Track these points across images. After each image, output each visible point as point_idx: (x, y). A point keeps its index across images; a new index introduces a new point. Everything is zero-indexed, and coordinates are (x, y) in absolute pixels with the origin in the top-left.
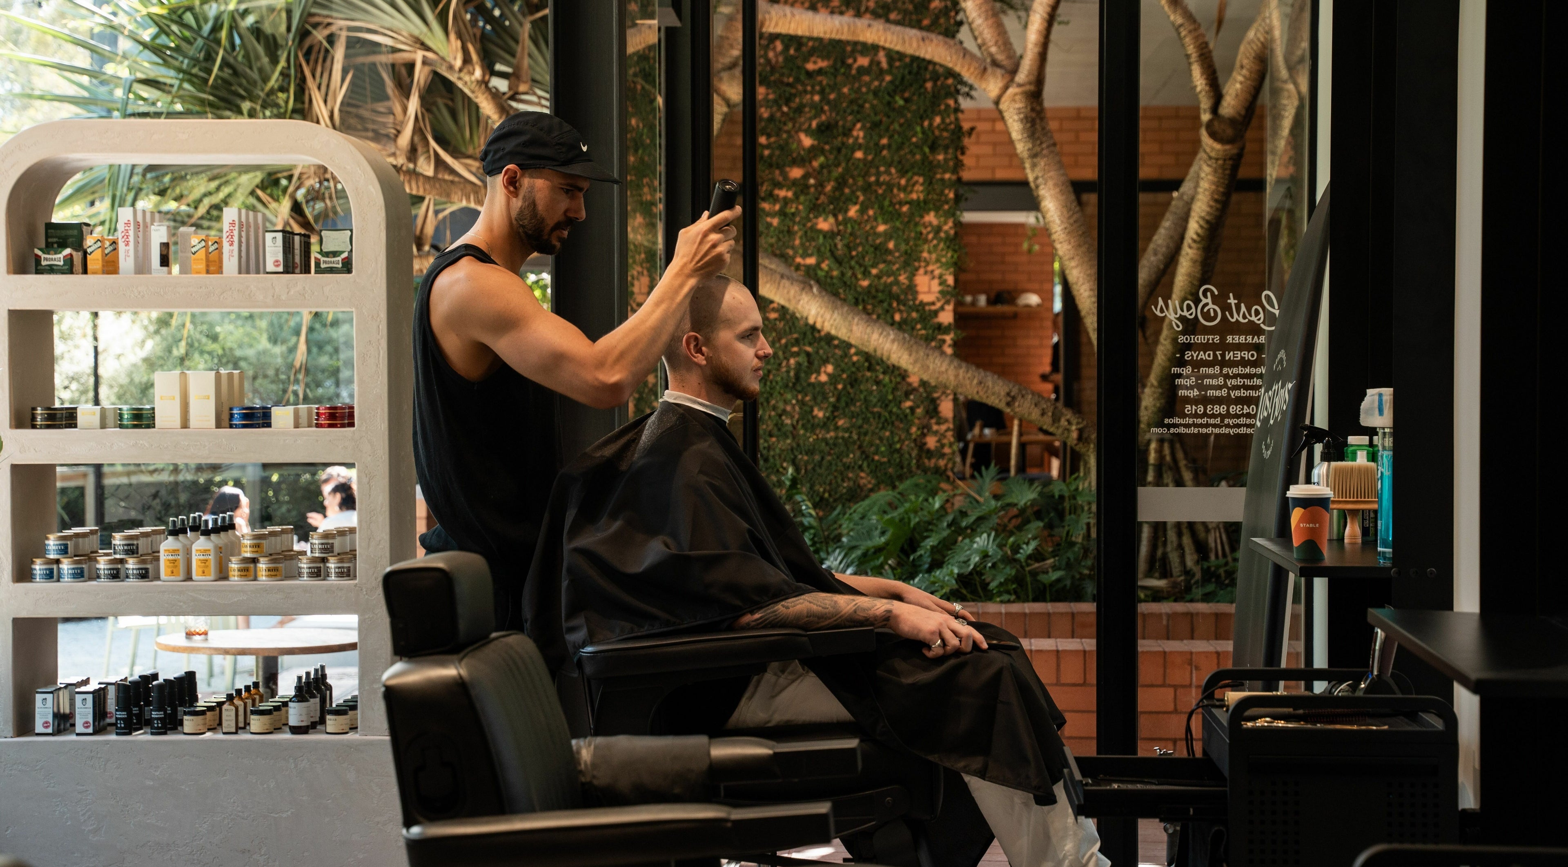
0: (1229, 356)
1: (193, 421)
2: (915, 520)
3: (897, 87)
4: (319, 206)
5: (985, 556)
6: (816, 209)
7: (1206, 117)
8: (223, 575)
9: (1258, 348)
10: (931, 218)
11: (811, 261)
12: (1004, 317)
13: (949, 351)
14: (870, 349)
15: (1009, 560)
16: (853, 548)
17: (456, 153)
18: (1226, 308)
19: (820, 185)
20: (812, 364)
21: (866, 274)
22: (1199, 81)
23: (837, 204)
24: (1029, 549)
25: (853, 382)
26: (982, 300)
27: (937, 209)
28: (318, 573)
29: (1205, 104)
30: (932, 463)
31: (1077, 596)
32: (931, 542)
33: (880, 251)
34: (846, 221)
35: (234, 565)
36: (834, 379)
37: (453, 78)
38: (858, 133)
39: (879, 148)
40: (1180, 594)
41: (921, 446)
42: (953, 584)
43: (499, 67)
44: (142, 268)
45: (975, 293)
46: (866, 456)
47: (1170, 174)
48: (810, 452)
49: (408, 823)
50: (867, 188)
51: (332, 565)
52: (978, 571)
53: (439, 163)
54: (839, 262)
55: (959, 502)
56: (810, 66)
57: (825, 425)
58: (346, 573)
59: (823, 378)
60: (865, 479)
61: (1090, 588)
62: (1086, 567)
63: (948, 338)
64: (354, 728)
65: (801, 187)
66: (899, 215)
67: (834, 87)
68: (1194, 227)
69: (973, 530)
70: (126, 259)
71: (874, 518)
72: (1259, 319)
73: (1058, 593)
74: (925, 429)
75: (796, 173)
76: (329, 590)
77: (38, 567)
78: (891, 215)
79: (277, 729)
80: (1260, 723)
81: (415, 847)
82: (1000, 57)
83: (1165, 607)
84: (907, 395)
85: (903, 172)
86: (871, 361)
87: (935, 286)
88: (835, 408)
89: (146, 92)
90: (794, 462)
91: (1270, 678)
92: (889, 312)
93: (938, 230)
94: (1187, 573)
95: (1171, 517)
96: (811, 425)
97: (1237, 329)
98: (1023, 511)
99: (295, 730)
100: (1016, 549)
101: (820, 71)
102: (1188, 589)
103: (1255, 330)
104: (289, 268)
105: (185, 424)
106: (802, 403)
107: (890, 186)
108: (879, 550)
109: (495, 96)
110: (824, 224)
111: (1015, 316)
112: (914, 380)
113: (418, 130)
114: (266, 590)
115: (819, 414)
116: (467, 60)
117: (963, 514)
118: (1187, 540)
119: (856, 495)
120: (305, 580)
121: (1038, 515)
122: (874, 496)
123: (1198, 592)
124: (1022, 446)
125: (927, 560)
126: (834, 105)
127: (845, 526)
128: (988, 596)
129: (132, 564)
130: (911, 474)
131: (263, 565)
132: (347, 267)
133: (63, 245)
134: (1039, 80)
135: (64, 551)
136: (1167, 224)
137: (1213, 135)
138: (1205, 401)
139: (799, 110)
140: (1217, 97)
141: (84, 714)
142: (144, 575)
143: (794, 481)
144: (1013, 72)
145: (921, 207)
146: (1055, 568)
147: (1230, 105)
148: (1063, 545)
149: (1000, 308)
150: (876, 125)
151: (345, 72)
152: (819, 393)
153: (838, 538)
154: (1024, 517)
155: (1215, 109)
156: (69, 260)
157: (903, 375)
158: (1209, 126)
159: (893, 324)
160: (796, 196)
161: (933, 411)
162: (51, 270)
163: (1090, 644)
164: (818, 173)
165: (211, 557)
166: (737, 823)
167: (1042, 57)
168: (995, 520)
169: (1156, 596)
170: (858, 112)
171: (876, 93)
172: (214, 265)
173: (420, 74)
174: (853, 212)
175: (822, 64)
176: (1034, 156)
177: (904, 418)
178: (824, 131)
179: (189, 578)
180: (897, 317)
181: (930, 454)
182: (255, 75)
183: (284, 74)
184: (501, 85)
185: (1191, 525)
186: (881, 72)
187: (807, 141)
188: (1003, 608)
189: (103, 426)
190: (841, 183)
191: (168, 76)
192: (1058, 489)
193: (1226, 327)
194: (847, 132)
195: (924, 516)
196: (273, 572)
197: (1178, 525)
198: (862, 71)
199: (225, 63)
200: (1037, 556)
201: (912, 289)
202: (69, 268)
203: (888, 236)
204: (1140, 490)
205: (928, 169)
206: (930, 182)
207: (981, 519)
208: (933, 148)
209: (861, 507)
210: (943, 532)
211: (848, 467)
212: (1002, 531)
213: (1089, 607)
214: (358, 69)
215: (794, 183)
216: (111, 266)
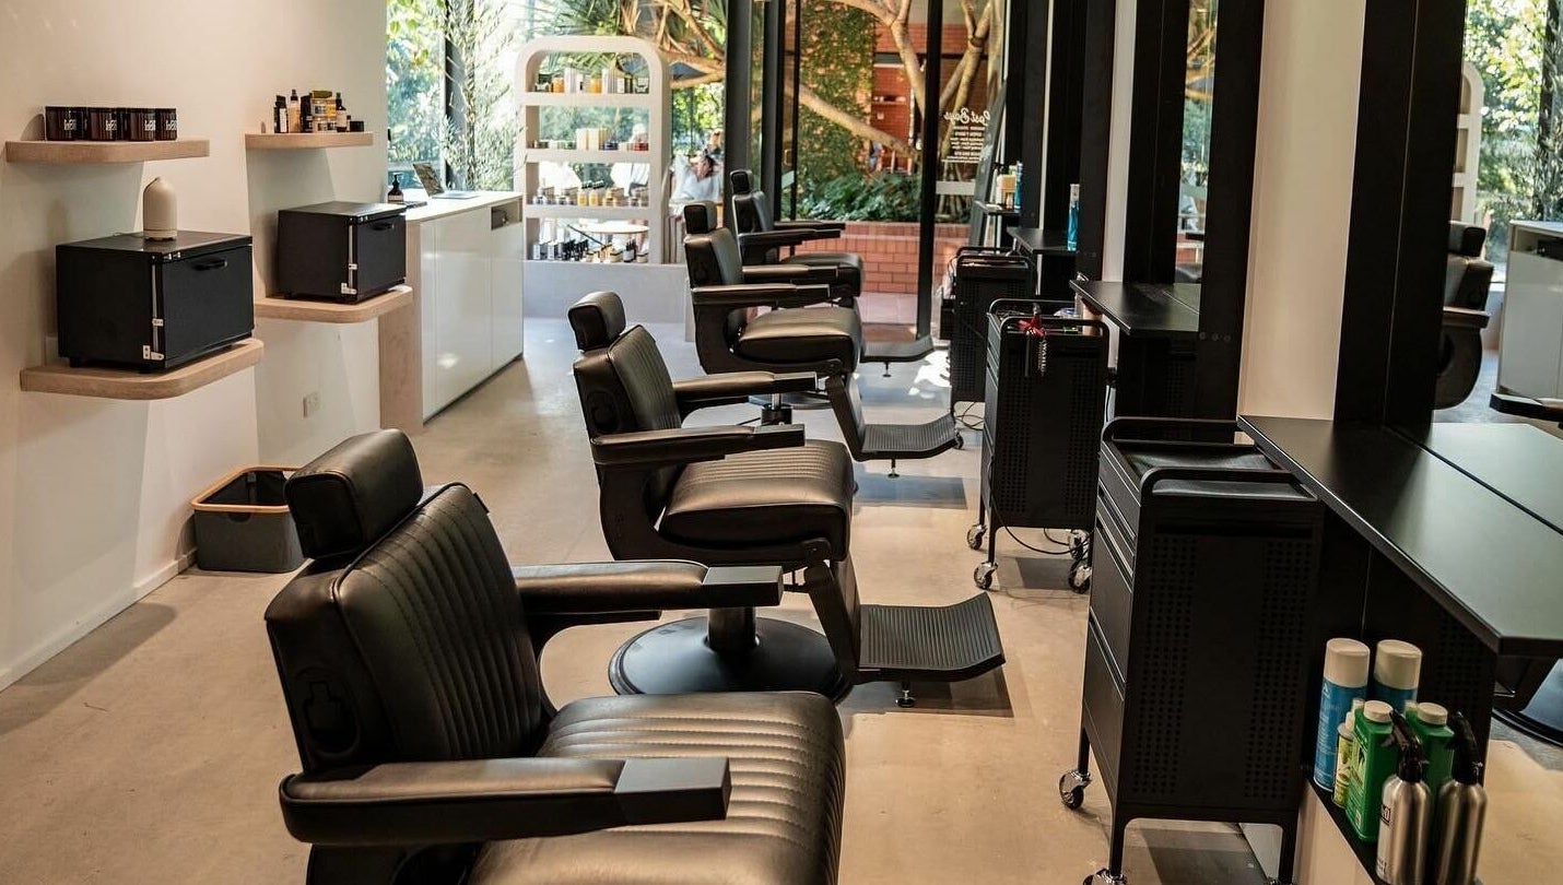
0: (972, 134)
1: (590, 146)
2: (853, 190)
3: (851, 18)
4: (625, 60)
5: (880, 204)
6: (817, 65)
7: (970, 37)
8: (600, 204)
9: (982, 132)
10: (863, 70)
11: (815, 86)
12: (891, 106)
13: (868, 122)
14: (837, 122)
15: (890, 206)
16: (828, 200)
17: (677, 41)
18: (971, 116)
19: (819, 56)
20: (814, 126)
21: (837, 92)
22: (968, 23)
23: (826, 63)
24: (897, 202)
25: (830, 134)
26: (882, 99)
27: (865, 67)
28: (634, 205)
29: (970, 31)
30: (860, 167)
31: (915, 220)
32: (859, 198)
33: (842, 83)
34: (829, 70)
35: (604, 201)
36: (823, 132)
37: (677, 12)
38: (835, 36)
39: (843, 42)
40: (954, 221)
41: (856, 160)
42: (867, 215)
43: (695, 7)
44: (573, 90)
45: (879, 96)
46: (834, 163)
47: (958, 52)
48: (813, 161)
49: (692, 287)
50: (838, 57)
51: (640, 202)
52: (877, 210)
53: (671, 45)
54: (826, 86)
55: (871, 183)
56: (817, 9)
57: (820, 150)
58: (645, 205)
59: (819, 132)
60: (834, 172)
61: (919, 217)
62: (919, 209)
63: (868, 118)
64: (646, 262)
65: (811, 56)
66: (850, 69)
67: (826, 17)
68: (965, 79)
69: (876, 194)
70: (567, 86)
71: (838, 189)
72: (982, 122)
73: (908, 219)
74: (858, 153)
75: (810, 51)
76: (638, 211)
77: (535, 200)
78: (846, 68)
79: (619, 261)
80: (971, 265)
81: (696, 296)
82: (892, 10)
83: (945, 225)
84: (851, 140)
85: (852, 51)
86: (837, 126)
87: (864, 98)
88: (822, 144)
89: (565, 18)
90: (807, 165)
91: (981, 249)
92: (845, 107)
93: (865, 75)
94: (957, 212)
95: (951, 193)
96: (813, 151)
97: (975, 124)
98: (895, 187)
99: (626, 261)
100: (892, 201)
101: (821, 11)
102: (957, 218)
103: (980, 125)
104: (626, 92)
105: (587, 148)
106: (810, 142)
107: (846, 57)
108: (839, 201)
109: (694, 19)
110: (821, 71)
111: (895, 106)
112: (854, 134)
113: (664, 32)
114: (616, 210)
115: (817, 146)
116: (685, 7)
117: (872, 188)
118: (958, 201)
119: (829, 179)
120: (630, 207)
121: (901, 189)
122: (838, 179)
123: (960, 220)
124: (896, 159)
125: (857, 206)
126: (825, 24)
127: (826, 191)
128: (882, 219)
129: (568, 200)
130: (852, 171)
131: (615, 201)
132: (647, 91)
133: (545, 81)
134: (907, 19)
135: (544, 194)
136: (955, 77)
137: (973, 44)
138: (961, 150)
139: (812, 26)
140: (975, 28)
141: (551, 253)
142: (572, 203)
143: (807, 173)
144: (896, 15)
145: (859, 66)
146: (907, 209)
147: (979, 33)
148: (910, 201)
149: (889, 103)
150: (842, 33)
151: (638, 10)
152: (817, 138)
153: (823, 196)
154: (895, 190)
155: (974, 34)
156: (547, 88)
157: (850, 132)
158: (972, 40)
159: (846, 112)
160: (810, 60)
161: (861, 147)
162: (540, 91)
163: (918, 238)
164: (819, 51)
165: (596, 198)
166: (799, 290)
167: (908, 10)
168: (884, 190)
169: (945, 221)
170: (836, 28)
171: (843, 21)
172: (599, 90)
173: (665, 11)
174: (832, 67)
175: (822, 8)
176: (904, 48)
177: (851, 149)
178: (822, 34)
179: (588, 204)
180: (849, 109)
181: (859, 163)
182: (604, 11)
183: (616, 12)
184: (696, 14)
185: (960, 196)
186: (845, 12)
187: (815, 38)
188: (887, 224)
189: (558, 148)
190: (828, 55)
191: (572, 12)
192: (909, 179)
193: (970, 124)
194: (831, 35)
195: (857, 188)
196: (618, 204)
197: (955, 196)
198: (837, 11)
199: (594, 8)
200: (900, 204)
201: (854, 98)
202: (547, 90)
203: (845, 77)
204: (938, 183)
205: (862, 51)
206: (863, 56)
207: (878, 190)
208: (864, 43)
209: (832, 184)
210: (864, 194)
211: (827, 168)
212: (887, 195)
213: (918, 225)
214: (642, 8)
215: (809, 55)
216: (562, 90)
